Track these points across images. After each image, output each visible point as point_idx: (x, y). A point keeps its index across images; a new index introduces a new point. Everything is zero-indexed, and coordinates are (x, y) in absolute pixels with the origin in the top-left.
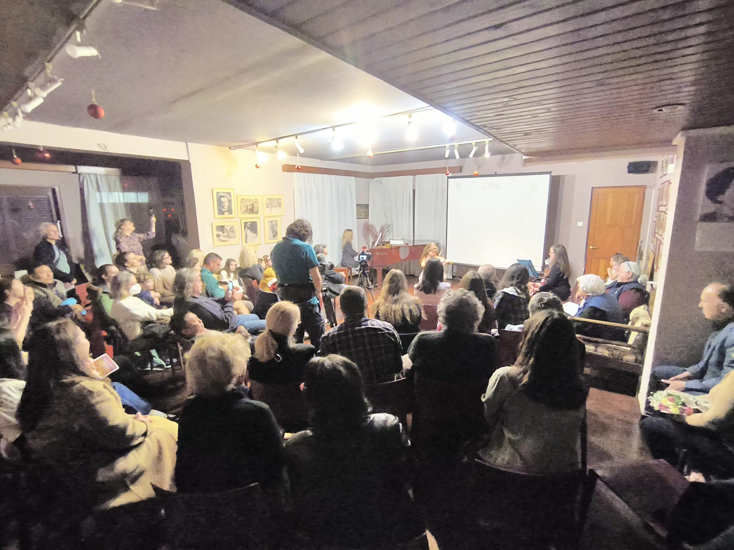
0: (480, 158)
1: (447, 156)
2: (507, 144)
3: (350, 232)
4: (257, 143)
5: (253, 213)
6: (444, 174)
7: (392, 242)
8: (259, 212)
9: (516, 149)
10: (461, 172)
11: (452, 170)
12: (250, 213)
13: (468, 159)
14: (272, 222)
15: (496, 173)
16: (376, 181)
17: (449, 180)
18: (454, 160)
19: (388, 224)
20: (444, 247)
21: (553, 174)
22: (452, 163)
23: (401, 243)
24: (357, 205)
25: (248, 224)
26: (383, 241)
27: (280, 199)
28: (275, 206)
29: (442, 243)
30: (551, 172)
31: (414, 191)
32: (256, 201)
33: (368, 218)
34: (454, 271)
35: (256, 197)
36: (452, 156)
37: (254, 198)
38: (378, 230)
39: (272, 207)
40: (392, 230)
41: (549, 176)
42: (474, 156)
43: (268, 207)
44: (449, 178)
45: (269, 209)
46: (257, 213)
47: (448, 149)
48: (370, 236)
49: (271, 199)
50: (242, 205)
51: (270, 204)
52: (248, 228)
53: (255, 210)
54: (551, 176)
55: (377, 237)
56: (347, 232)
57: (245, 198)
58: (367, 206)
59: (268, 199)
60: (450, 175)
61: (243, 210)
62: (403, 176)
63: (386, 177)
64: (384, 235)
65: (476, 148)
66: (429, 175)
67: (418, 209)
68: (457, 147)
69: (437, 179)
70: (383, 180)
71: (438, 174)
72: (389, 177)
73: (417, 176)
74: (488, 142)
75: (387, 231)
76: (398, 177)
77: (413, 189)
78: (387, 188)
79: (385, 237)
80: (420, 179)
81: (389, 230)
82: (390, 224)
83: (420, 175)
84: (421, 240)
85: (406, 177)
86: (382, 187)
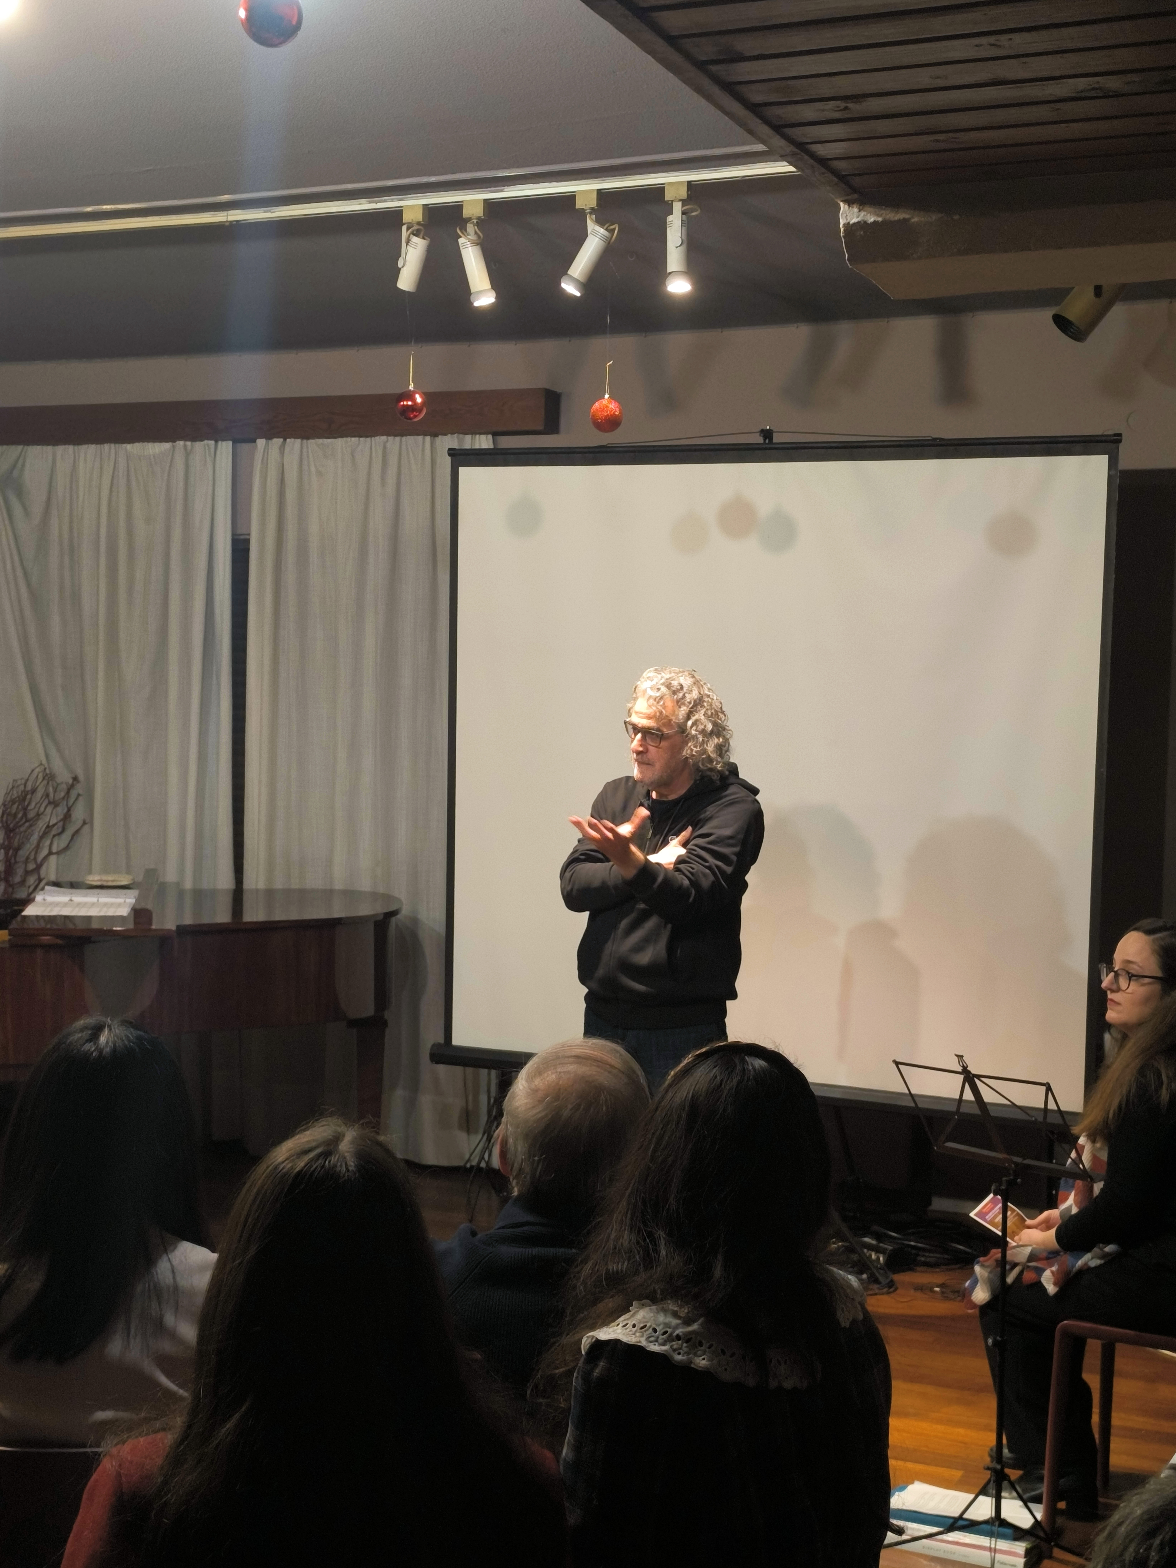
1: (406, 282)
10: (551, 426)
11: (492, 410)
15: (767, 434)
17: (463, 471)
19: (65, 779)
21: (1130, 460)
29: (420, 908)
30: (1118, 439)
36: (443, 286)
41: (1099, 464)
42: (595, 285)
44: (465, 459)
47: (418, 230)
54: (1112, 464)
60: (476, 441)
62: (167, 446)
63: (48, 445)
64: (23, 853)
65: (602, 231)
66: (340, 444)
67: (266, 678)
68: (480, 223)
69: (392, 471)
70: (28, 465)
71: (401, 440)
72: (70, 448)
73: (261, 442)
74: (683, 193)
75: (49, 827)
76: (129, 447)
77: (234, 535)
78: (54, 522)
79: (27, 873)
80: (283, 464)
81: (67, 817)
82: (75, 779)
83: (281, 440)
84: (288, 892)
85: (188, 454)
86: (18, 510)
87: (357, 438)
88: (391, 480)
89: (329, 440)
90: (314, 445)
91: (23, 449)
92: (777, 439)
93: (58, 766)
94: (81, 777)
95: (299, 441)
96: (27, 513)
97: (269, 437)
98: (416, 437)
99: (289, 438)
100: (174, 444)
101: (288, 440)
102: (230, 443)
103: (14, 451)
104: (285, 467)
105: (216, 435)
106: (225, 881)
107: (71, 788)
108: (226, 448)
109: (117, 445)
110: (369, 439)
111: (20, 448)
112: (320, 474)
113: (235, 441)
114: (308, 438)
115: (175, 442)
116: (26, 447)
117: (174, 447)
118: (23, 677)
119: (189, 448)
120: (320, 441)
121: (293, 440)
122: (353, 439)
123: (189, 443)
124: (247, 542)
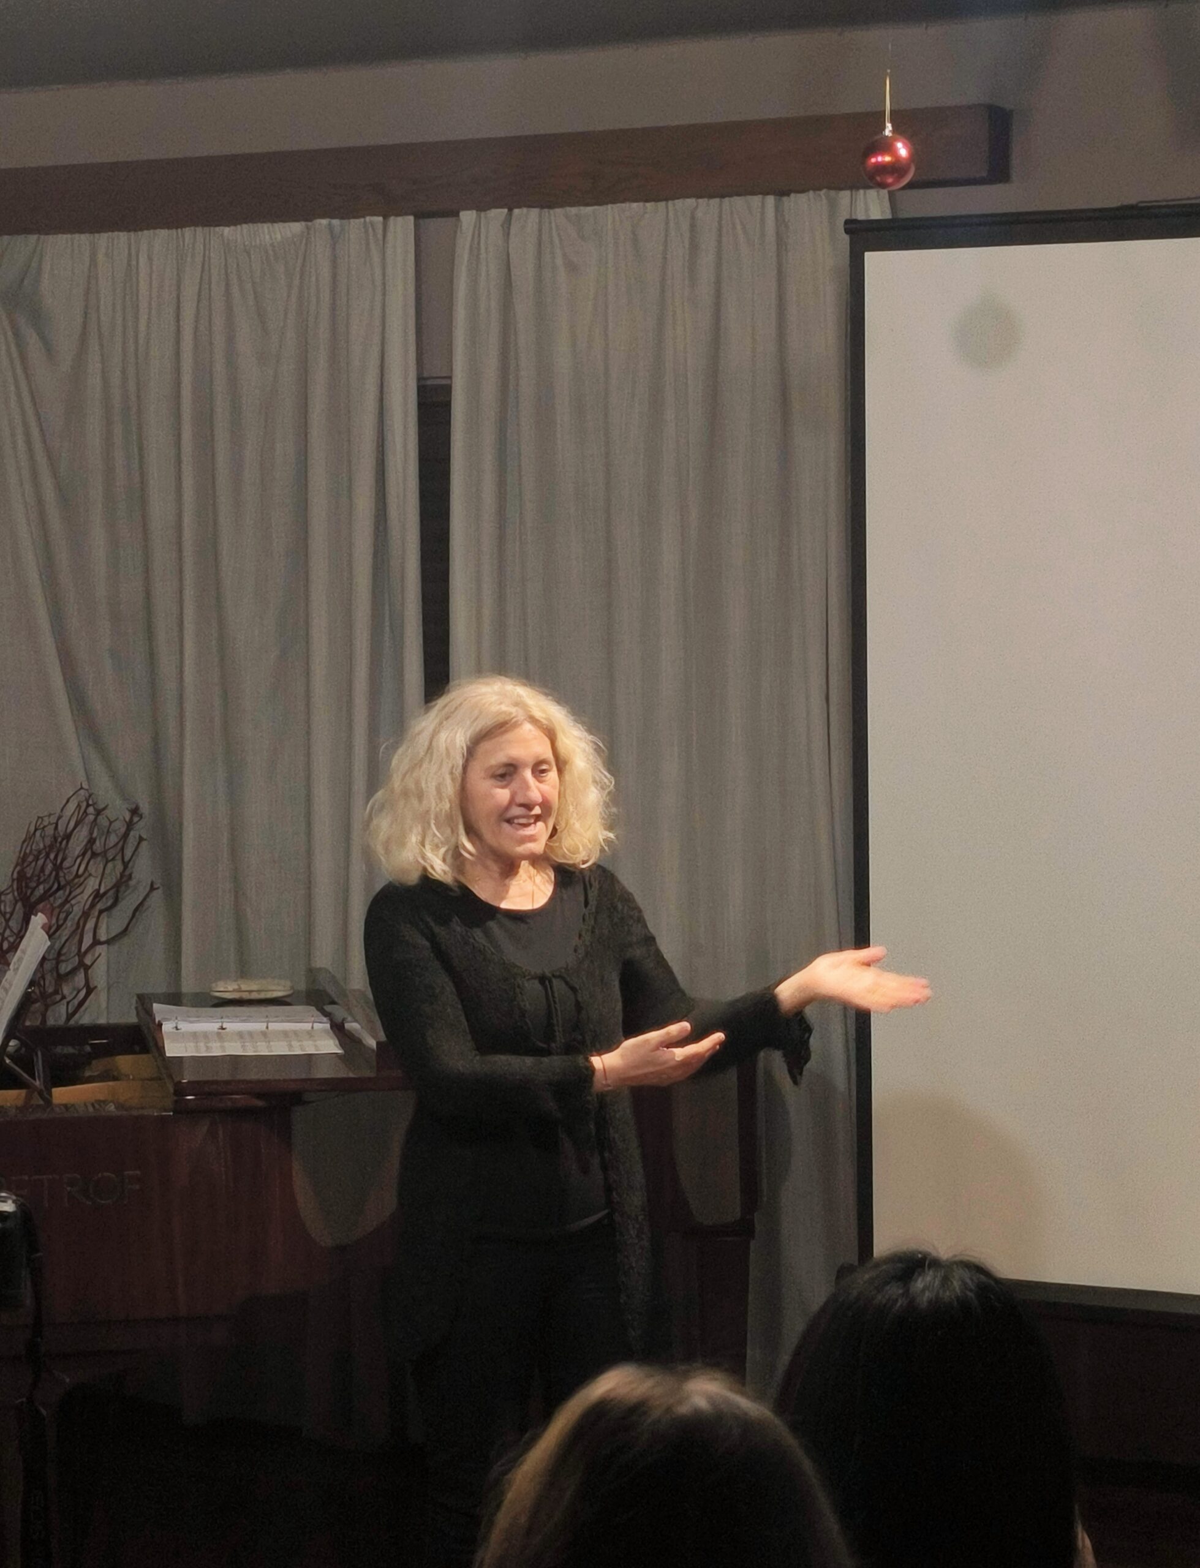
17: (873, 260)
19: (119, 811)
44: (868, 237)
62: (296, 227)
63: (81, 232)
69: (707, 259)
70: (46, 267)
71: (720, 206)
72: (122, 238)
73: (468, 217)
75: (98, 896)
76: (227, 231)
77: (420, 379)
80: (508, 255)
82: (135, 811)
83: (506, 210)
85: (334, 239)
87: (641, 204)
88: (706, 275)
89: (589, 209)
90: (558, 216)
91: (38, 239)
93: (105, 791)
95: (534, 213)
96: (49, 350)
97: (481, 207)
98: (749, 198)
99: (519, 207)
100: (310, 224)
101: (516, 211)
102: (411, 218)
103: (22, 246)
104: (511, 256)
105: (389, 208)
107: (130, 825)
108: (402, 227)
109: (206, 229)
110: (662, 205)
111: (33, 238)
112: (572, 268)
113: (419, 216)
114: (551, 206)
115: (310, 220)
116: (42, 237)
117: (308, 228)
118: (48, 637)
119: (337, 230)
120: (573, 210)
121: (525, 210)
122: (635, 205)
123: (336, 222)
124: (447, 390)
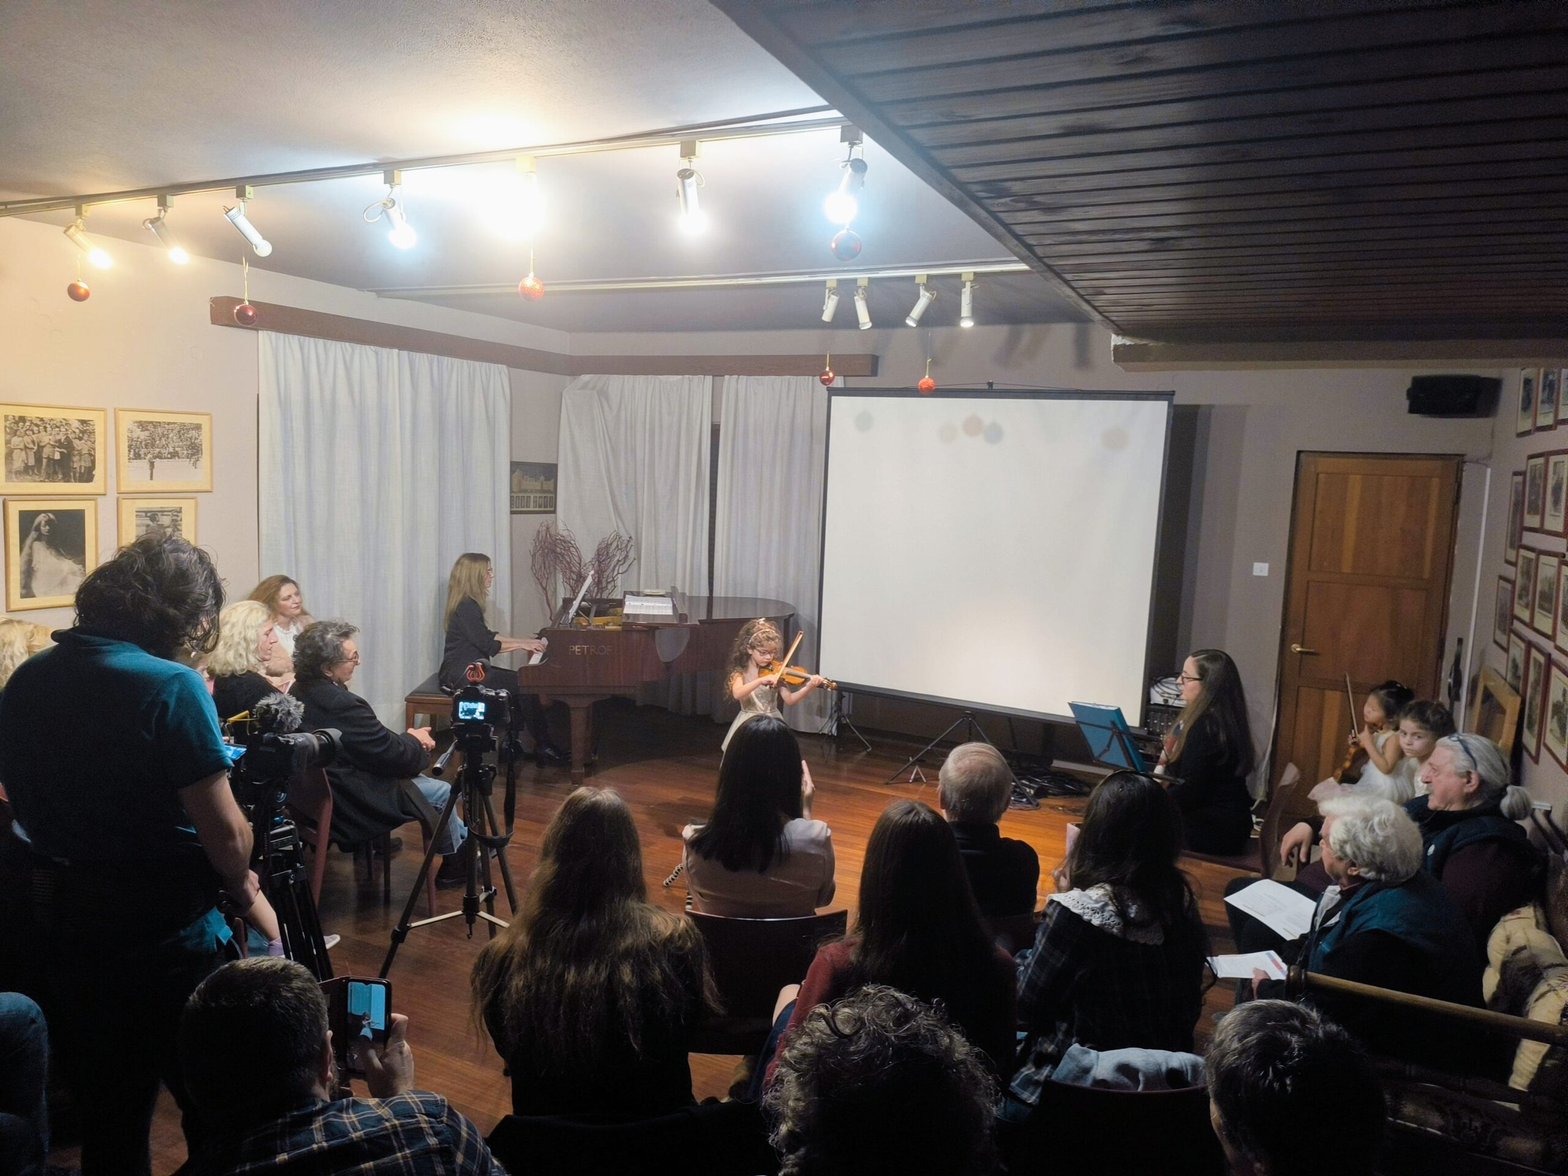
0: (939, 333)
1: (827, 317)
2: (1067, 282)
3: (478, 566)
4: (79, 200)
5: (66, 479)
6: (817, 378)
7: (633, 607)
8: (98, 472)
9: (1094, 307)
10: (874, 373)
11: (844, 365)
12: (51, 477)
13: (899, 332)
14: (153, 515)
15: (990, 384)
16: (584, 387)
17: (833, 398)
18: (852, 333)
19: (626, 537)
20: (811, 626)
21: (1177, 400)
22: (844, 343)
23: (661, 609)
24: (515, 466)
25: (41, 518)
26: (605, 596)
27: (198, 427)
28: (174, 455)
29: (806, 612)
30: (1173, 393)
31: (715, 431)
32: (86, 429)
33: (554, 512)
34: (845, 709)
35: (85, 416)
36: (846, 319)
37: (73, 417)
38: (588, 553)
39: (159, 456)
40: (638, 558)
41: (1162, 406)
42: (923, 321)
43: (137, 456)
44: (833, 392)
45: (144, 464)
46: (87, 476)
47: (834, 291)
48: (560, 576)
49: (156, 424)
50: (16, 440)
51: (151, 443)
52: (39, 538)
53: (78, 464)
54: (1169, 406)
55: (581, 579)
56: (466, 562)
57: (32, 413)
58: (550, 471)
59: (142, 425)
60: (839, 382)
61: (18, 464)
62: (680, 377)
63: (621, 375)
64: (606, 574)
65: (928, 294)
66: (766, 378)
67: (727, 494)
68: (865, 289)
69: (792, 394)
70: (610, 384)
71: (798, 378)
72: (632, 377)
73: (727, 377)
74: (972, 277)
75: (619, 561)
76: (661, 377)
77: (712, 422)
78: (623, 413)
79: (608, 583)
81: (626, 557)
82: (630, 538)
83: (737, 376)
84: (735, 598)
85: (690, 381)
86: (606, 408)
88: (792, 398)
90: (753, 379)
92: (995, 387)
93: (622, 532)
94: (633, 537)
95: (746, 377)
96: (610, 408)
97: (731, 375)
98: (804, 377)
101: (740, 376)
102: (711, 377)
104: (738, 389)
105: (705, 373)
106: (705, 593)
107: (629, 541)
108: (709, 379)
109: (655, 376)
110: (781, 377)
112: (755, 393)
113: (713, 376)
114: (750, 376)
115: (684, 375)
117: (683, 377)
118: (607, 488)
119: (691, 378)
120: (756, 377)
121: (743, 376)
122: (773, 377)
123: (691, 376)
124: (719, 426)
